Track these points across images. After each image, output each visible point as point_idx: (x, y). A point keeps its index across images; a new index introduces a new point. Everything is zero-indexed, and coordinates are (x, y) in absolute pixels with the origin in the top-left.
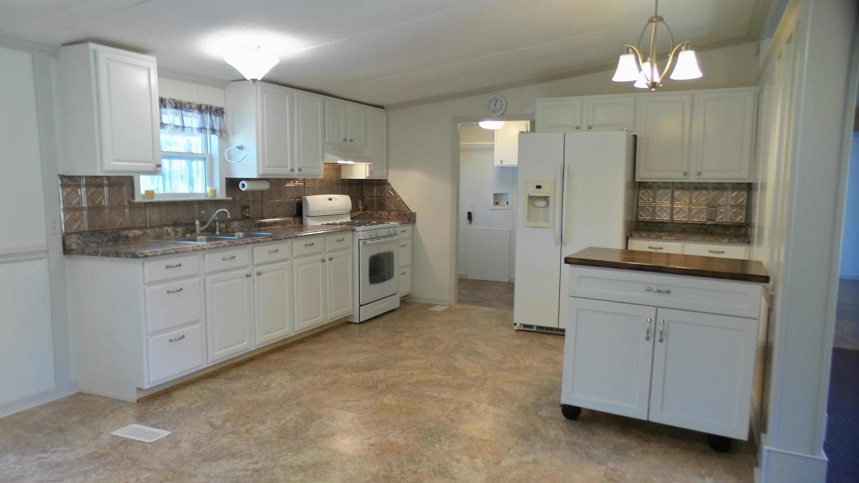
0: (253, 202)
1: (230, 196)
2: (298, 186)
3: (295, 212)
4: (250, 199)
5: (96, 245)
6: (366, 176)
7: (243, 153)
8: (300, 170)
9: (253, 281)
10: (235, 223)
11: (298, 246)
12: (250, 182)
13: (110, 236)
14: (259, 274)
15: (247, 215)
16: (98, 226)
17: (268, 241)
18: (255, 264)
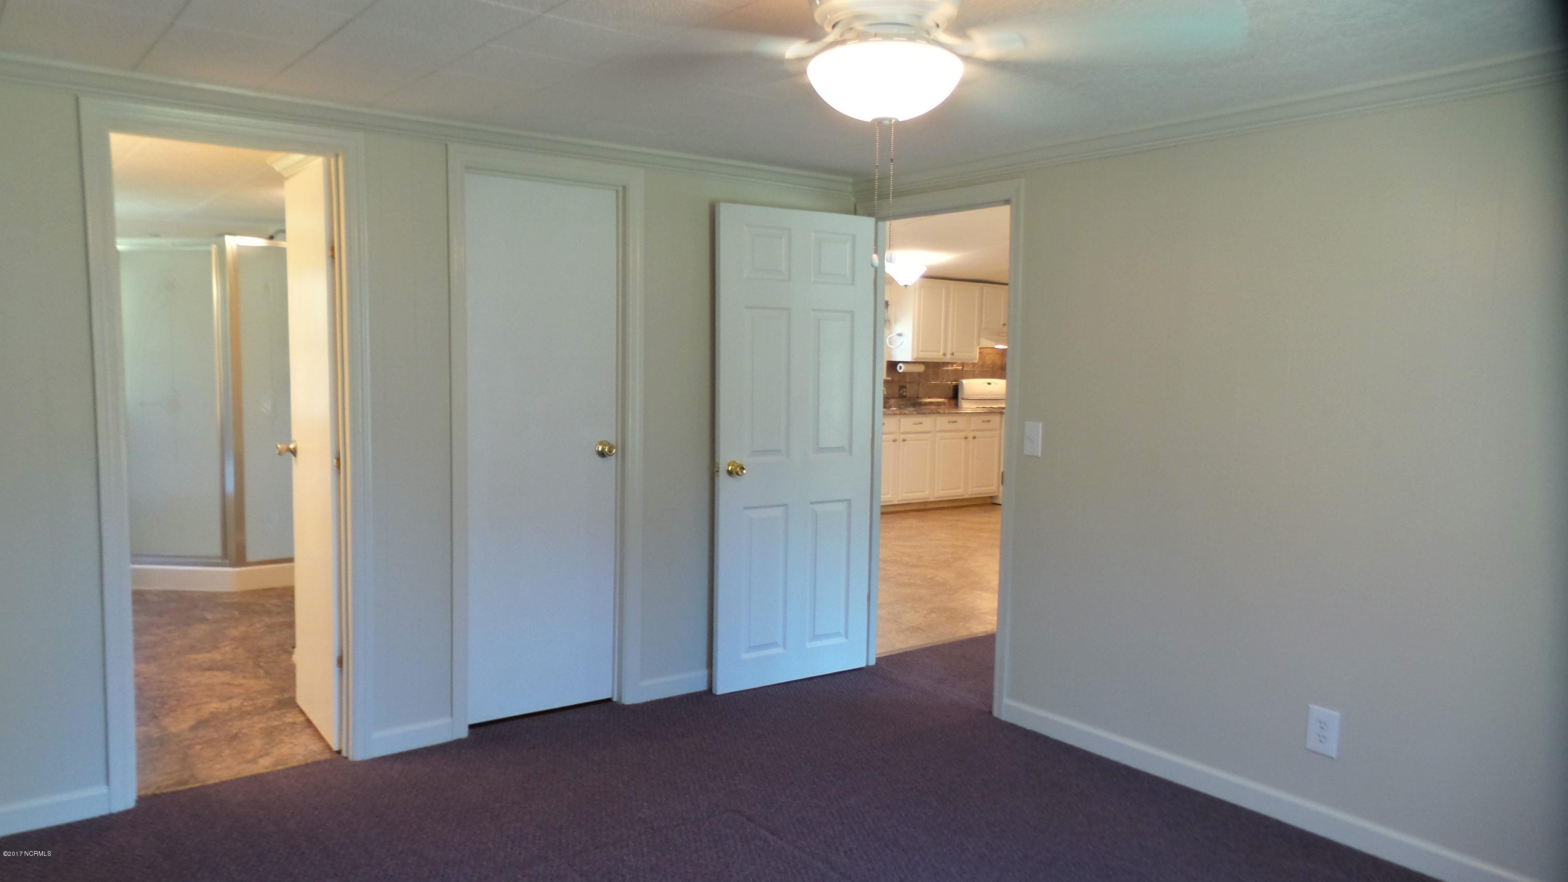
0: (910, 383)
1: (890, 377)
2: (956, 370)
3: (951, 394)
4: (908, 380)
7: (901, 339)
8: (953, 354)
9: (899, 446)
10: (893, 400)
11: (941, 421)
12: (906, 364)
14: (904, 440)
15: (904, 394)
17: (913, 414)
18: (901, 432)
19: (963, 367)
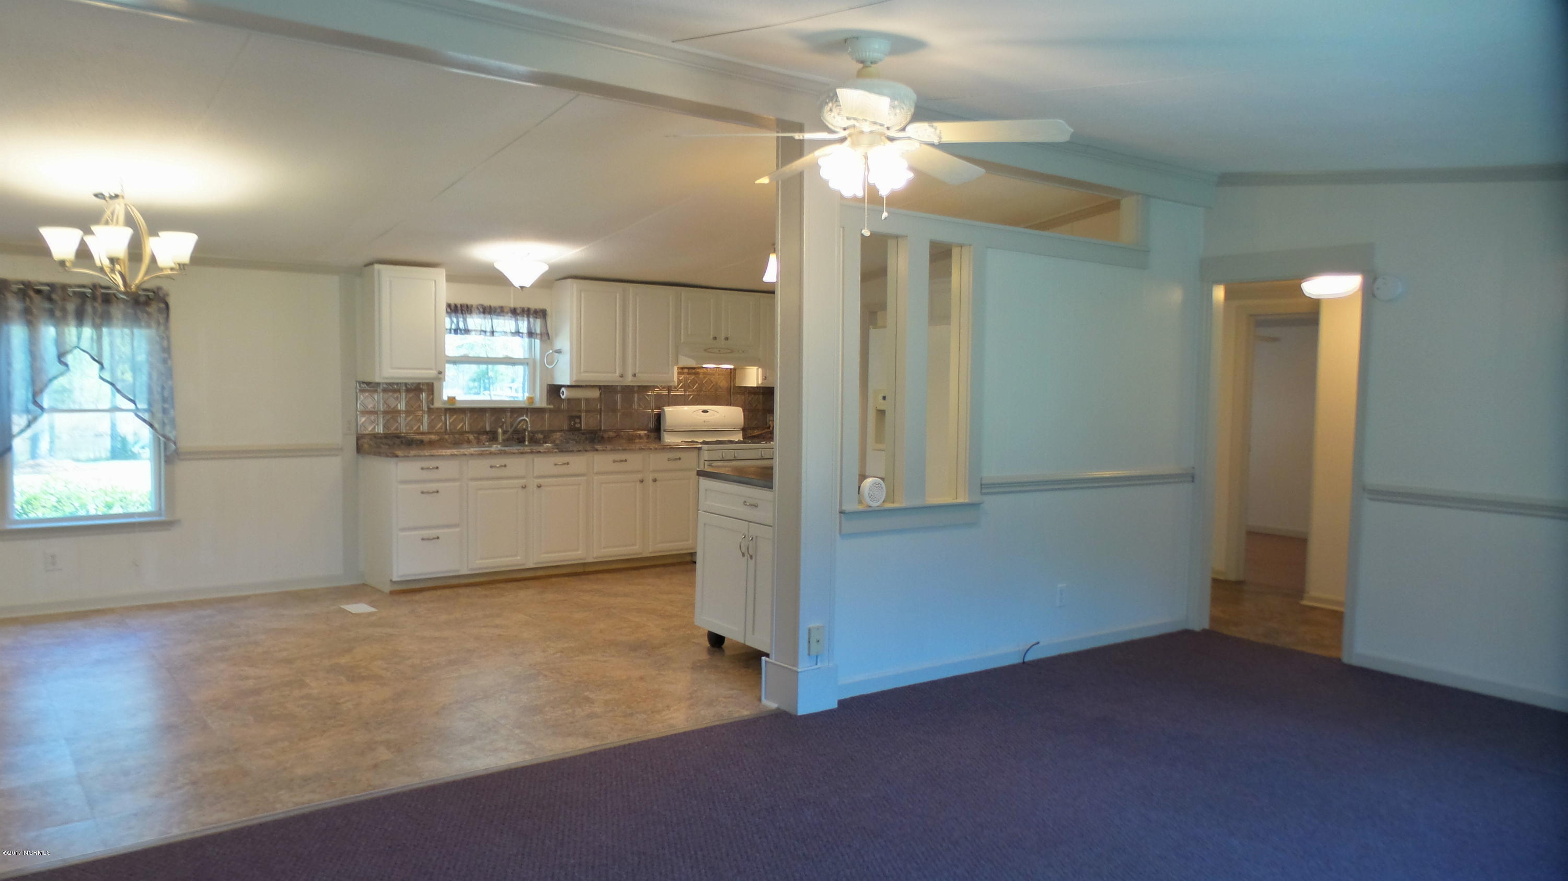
0: (588, 411)
1: (550, 404)
3: (652, 425)
4: (583, 408)
5: (387, 447)
6: (757, 383)
7: (560, 357)
8: (636, 375)
9: (532, 493)
10: (558, 434)
12: (570, 389)
13: (403, 440)
14: (540, 486)
15: (578, 426)
16: (392, 429)
18: (535, 475)
19: (669, 392)
